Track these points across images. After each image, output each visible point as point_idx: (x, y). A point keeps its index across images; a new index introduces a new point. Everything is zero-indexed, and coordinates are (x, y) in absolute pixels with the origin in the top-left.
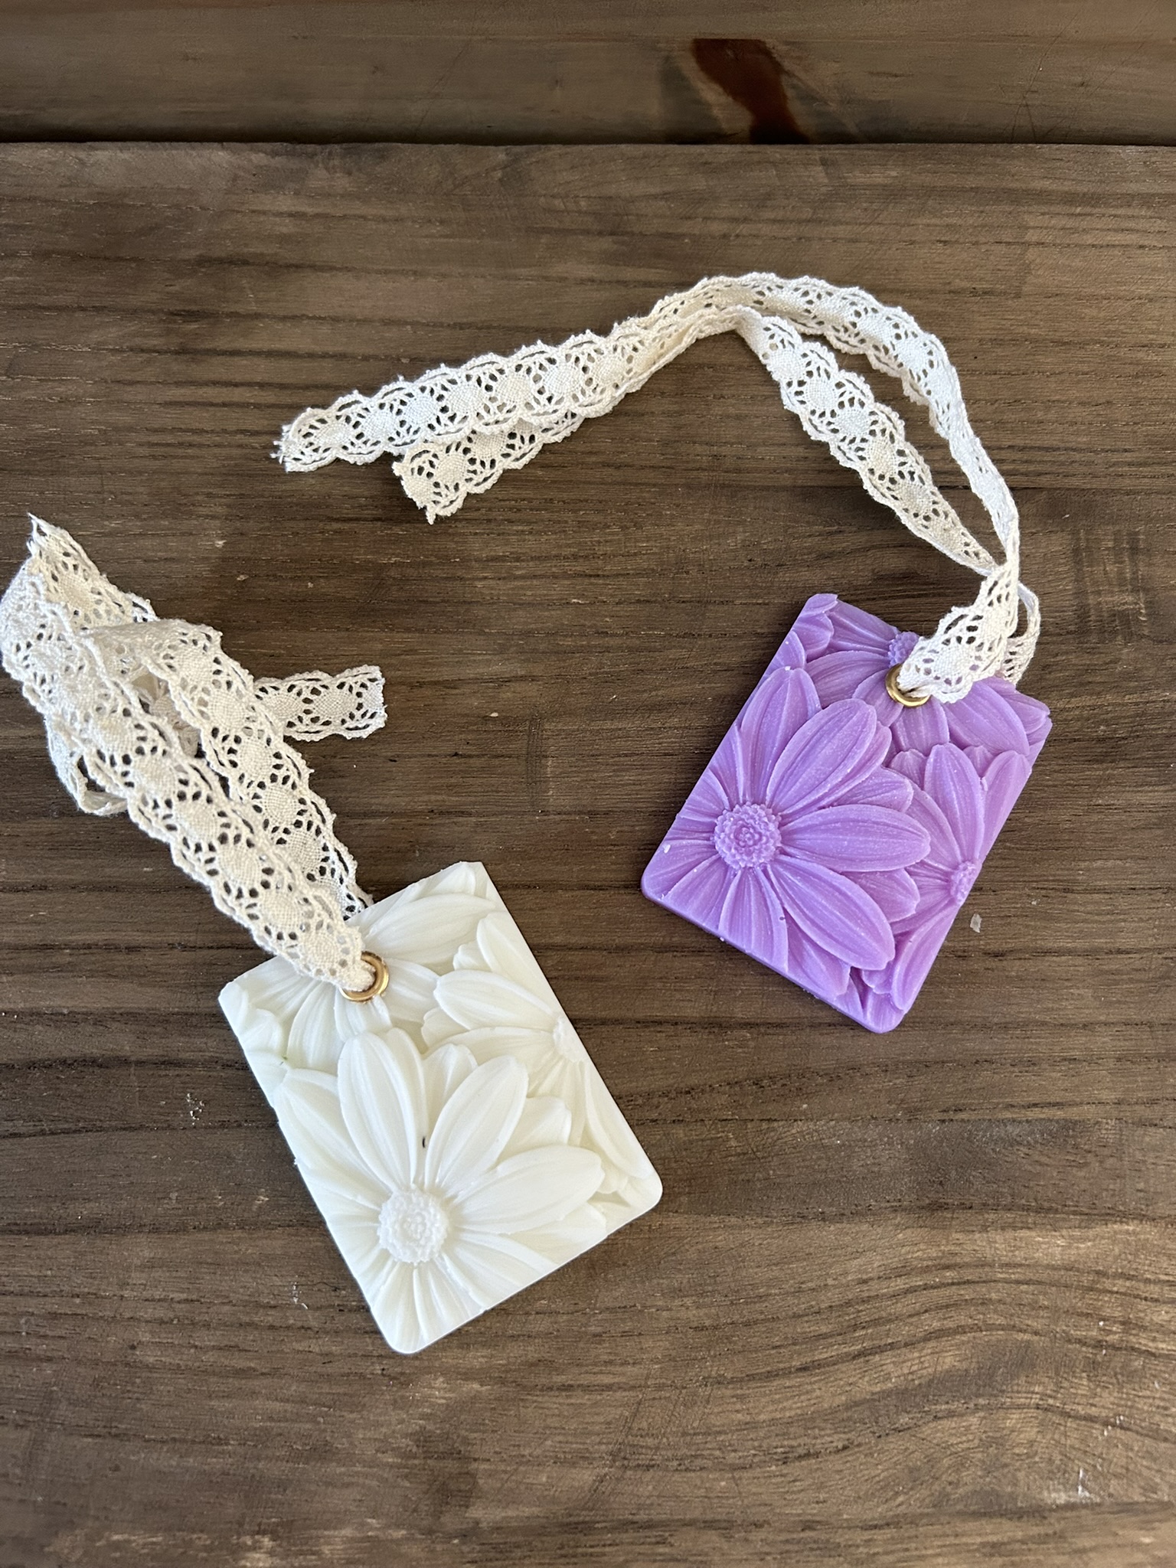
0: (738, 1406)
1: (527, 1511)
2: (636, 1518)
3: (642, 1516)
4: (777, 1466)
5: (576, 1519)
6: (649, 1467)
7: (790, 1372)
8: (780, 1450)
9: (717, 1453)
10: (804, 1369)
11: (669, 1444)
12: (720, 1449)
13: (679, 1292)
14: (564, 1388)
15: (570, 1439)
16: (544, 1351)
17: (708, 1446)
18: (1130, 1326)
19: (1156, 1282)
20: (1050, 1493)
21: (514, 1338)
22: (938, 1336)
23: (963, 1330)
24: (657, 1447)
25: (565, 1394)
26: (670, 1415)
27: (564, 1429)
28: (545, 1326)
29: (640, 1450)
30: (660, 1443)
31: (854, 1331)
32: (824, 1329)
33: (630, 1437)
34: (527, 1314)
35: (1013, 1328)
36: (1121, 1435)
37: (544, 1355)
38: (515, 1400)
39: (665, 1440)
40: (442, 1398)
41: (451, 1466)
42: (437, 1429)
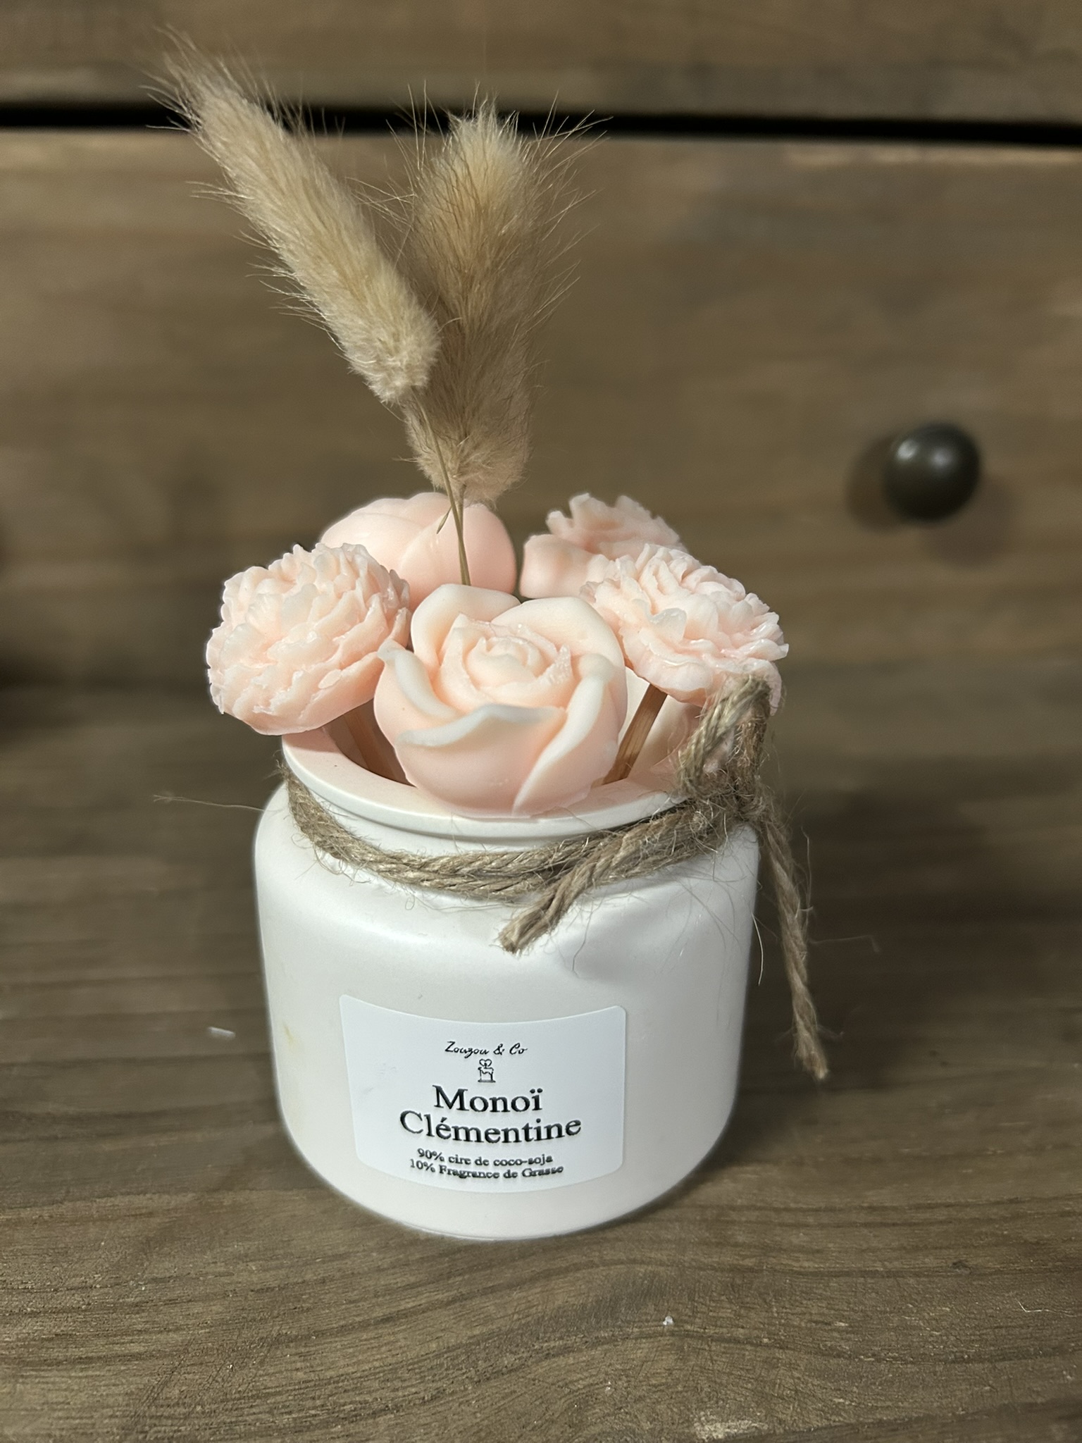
4: (343, 1425)
7: (369, 1325)
8: (348, 1407)
9: (266, 1417)
11: (203, 1413)
12: (270, 1412)
13: (245, 1258)
14: (80, 1360)
15: (74, 1414)
16: (66, 1325)
17: (254, 1410)
18: (766, 1250)
19: (787, 1210)
20: (703, 1426)
21: (34, 1314)
22: (548, 1275)
23: (577, 1268)
24: (187, 1417)
25: (79, 1366)
26: (210, 1380)
27: (69, 1403)
28: (76, 1300)
29: (164, 1422)
30: (192, 1412)
31: (449, 1278)
32: (412, 1279)
33: (153, 1409)
34: (56, 1290)
35: (634, 1261)
36: (779, 1354)
37: (65, 1329)
38: (14, 1376)
39: (199, 1408)
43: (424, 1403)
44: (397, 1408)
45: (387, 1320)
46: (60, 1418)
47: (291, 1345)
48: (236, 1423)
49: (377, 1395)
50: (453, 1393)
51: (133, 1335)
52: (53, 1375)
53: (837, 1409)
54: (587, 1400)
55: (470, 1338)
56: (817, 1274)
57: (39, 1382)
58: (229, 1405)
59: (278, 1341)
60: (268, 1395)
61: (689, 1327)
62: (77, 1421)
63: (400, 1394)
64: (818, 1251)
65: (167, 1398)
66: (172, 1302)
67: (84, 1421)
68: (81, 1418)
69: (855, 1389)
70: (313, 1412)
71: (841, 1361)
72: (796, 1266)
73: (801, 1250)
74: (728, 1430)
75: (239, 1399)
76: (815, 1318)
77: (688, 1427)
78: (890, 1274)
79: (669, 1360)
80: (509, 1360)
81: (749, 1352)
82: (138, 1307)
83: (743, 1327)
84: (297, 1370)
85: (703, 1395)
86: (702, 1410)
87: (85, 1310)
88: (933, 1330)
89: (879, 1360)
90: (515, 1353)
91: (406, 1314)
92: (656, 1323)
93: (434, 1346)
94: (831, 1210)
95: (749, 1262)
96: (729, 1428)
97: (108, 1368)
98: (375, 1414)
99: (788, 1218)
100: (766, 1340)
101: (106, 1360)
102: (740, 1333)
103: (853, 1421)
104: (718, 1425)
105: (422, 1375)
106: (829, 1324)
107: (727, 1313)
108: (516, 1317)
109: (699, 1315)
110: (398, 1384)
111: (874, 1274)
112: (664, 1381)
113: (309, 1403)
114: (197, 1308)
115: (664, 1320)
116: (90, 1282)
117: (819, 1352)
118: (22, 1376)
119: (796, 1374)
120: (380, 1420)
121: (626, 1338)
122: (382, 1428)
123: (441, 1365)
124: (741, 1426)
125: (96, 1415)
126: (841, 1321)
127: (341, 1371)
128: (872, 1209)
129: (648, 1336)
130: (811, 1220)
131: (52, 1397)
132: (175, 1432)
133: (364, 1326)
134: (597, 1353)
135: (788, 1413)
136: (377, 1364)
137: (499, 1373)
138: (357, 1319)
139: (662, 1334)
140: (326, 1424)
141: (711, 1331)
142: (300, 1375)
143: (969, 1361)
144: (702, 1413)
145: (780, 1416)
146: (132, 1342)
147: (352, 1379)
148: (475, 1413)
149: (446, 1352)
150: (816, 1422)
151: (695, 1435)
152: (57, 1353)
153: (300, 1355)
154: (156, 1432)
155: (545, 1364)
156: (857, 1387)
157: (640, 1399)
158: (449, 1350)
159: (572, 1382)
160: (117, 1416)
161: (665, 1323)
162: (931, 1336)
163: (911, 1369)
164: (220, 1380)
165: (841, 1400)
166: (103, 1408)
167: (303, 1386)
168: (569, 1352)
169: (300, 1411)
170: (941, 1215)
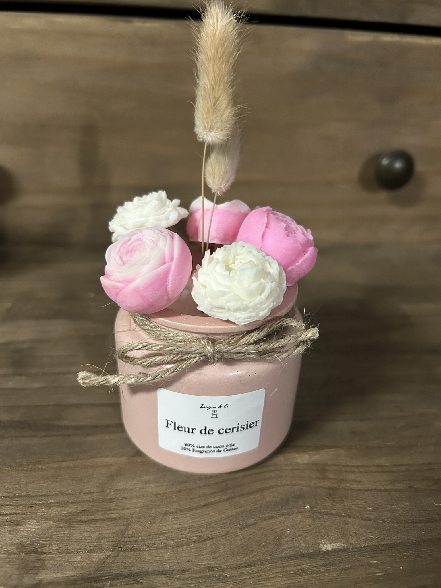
0: (175, 522)
1: (68, 574)
2: (123, 573)
3: (127, 572)
4: (194, 544)
5: (93, 576)
6: (131, 550)
8: (195, 538)
9: (165, 541)
11: (142, 540)
12: (167, 540)
13: (149, 482)
14: (93, 520)
15: (94, 541)
16: (86, 507)
17: (161, 539)
18: (341, 481)
19: (347, 466)
20: (323, 545)
21: (73, 503)
22: (262, 490)
23: (272, 487)
24: (136, 541)
25: (93, 523)
26: (143, 528)
27: (91, 537)
28: (88, 497)
29: (128, 543)
30: (137, 540)
31: (226, 490)
32: (212, 491)
33: (123, 538)
34: (80, 494)
35: (293, 485)
36: (348, 519)
37: (85, 508)
38: (69, 527)
39: (140, 538)
40: (33, 528)
41: (33, 556)
42: (28, 541)
43: (222, 536)
44: (213, 538)
45: (205, 506)
46: (89, 543)
47: (171, 514)
48: (155, 544)
49: (205, 533)
50: (232, 533)
51: (112, 511)
52: (84, 526)
53: (371, 540)
54: (281, 536)
55: (236, 512)
56: (359, 490)
57: (79, 529)
58: (151, 537)
59: (165, 514)
60: (165, 533)
61: (315, 509)
62: (96, 544)
63: (213, 533)
64: (360, 481)
65: (128, 535)
66: (124, 499)
67: (98, 543)
68: (97, 542)
69: (376, 532)
70: (182, 539)
71: (371, 522)
72: (352, 487)
73: (354, 481)
74: (332, 547)
75: (154, 535)
76: (361, 506)
77: (318, 545)
78: (386, 490)
79: (309, 521)
80: (251, 521)
81: (338, 519)
82: (112, 500)
83: (334, 509)
84: (175, 524)
85: (323, 534)
86: (322, 539)
87: (92, 501)
88: (403, 511)
89: (384, 522)
90: (253, 518)
91: (212, 504)
92: (303, 508)
93: (223, 515)
94: (363, 466)
95: (335, 485)
96: (333, 546)
97: (104, 523)
98: (205, 540)
99: (348, 469)
100: (343, 514)
101: (103, 520)
102: (334, 512)
103: (377, 544)
104: (329, 545)
105: (220, 526)
106: (365, 508)
107: (328, 504)
108: (252, 505)
109: (318, 505)
110: (212, 529)
111: (380, 490)
112: (308, 529)
113: (180, 536)
114: (134, 501)
115: (306, 506)
116: (92, 490)
117: (362, 519)
118: (72, 527)
119: (356, 527)
120: (207, 542)
121: (293, 513)
122: (208, 545)
123: (227, 523)
124: (337, 546)
125: (103, 541)
126: (370, 507)
127: (191, 524)
128: (378, 466)
129: (301, 513)
130: (356, 470)
131: (85, 534)
132: (132, 547)
133: (197, 508)
134: (283, 518)
135: (353, 540)
136: (203, 522)
137: (248, 526)
138: (194, 505)
139: (306, 512)
140: (188, 544)
141: (323, 511)
142: (176, 526)
143: (416, 523)
144: (323, 541)
145: (351, 542)
146: (111, 513)
147: (195, 527)
148: (241, 540)
149: (228, 518)
150: (363, 544)
151: (321, 548)
152: (84, 518)
153: (175, 518)
154: (125, 547)
155: (265, 522)
156: (377, 531)
157: (300, 536)
158: (229, 517)
159: (275, 529)
160: (110, 541)
161: (306, 508)
162: (402, 513)
163: (396, 525)
164: (146, 527)
165: (372, 536)
166: (105, 538)
167: (177, 530)
168: (273, 518)
169: (178, 539)
170: (403, 468)
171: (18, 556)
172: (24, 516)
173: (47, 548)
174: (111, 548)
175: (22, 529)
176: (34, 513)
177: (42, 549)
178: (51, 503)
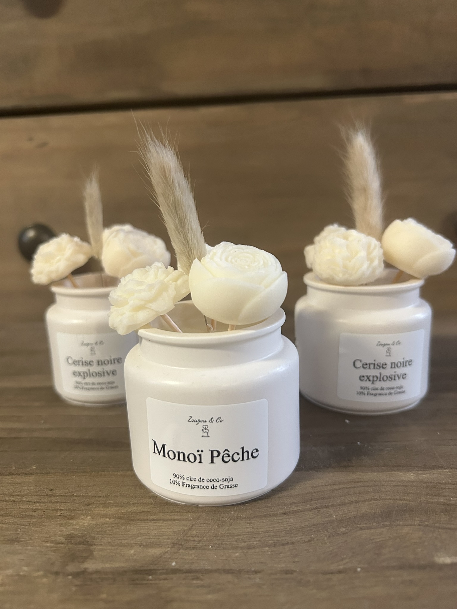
0: (247, 526)
1: (117, 565)
3: (187, 567)
5: (146, 568)
6: (193, 548)
7: (277, 515)
8: (271, 542)
9: (235, 543)
10: (285, 514)
14: (153, 520)
15: (152, 537)
17: (229, 540)
21: (133, 504)
22: (356, 502)
23: (370, 500)
24: (200, 541)
25: (153, 522)
26: (209, 530)
27: (149, 533)
29: (190, 542)
30: (201, 539)
32: (295, 501)
33: (185, 537)
34: (142, 497)
35: (396, 499)
37: (146, 509)
38: (126, 524)
39: (205, 538)
40: (87, 523)
41: (81, 547)
42: (79, 533)
43: (305, 542)
44: (293, 543)
46: (146, 538)
47: (243, 520)
48: (222, 544)
49: (283, 538)
50: (318, 540)
52: (142, 524)
54: (381, 546)
55: (323, 521)
59: (237, 518)
60: (235, 536)
61: (427, 523)
62: (153, 540)
63: (294, 538)
65: (191, 534)
67: (156, 540)
70: (255, 542)
75: (222, 536)
79: (419, 534)
84: (247, 528)
85: (438, 547)
87: (154, 504)
90: (345, 528)
91: (294, 512)
93: (307, 523)
97: (165, 523)
98: (283, 545)
101: (165, 520)
104: (447, 558)
105: (304, 532)
107: (445, 519)
108: (344, 515)
110: (293, 535)
112: (418, 541)
113: (253, 539)
118: (129, 524)
120: (286, 547)
121: (397, 525)
122: (287, 550)
123: (311, 530)
125: (161, 538)
127: (267, 529)
131: (142, 531)
132: (195, 545)
133: (275, 515)
134: (384, 529)
136: (282, 528)
137: (338, 534)
138: (272, 513)
140: (261, 547)
141: (438, 525)
142: (249, 530)
144: (438, 553)
146: (175, 515)
147: (272, 532)
148: (329, 547)
149: (313, 526)
152: (144, 517)
153: (248, 523)
154: (187, 545)
155: (360, 532)
159: (374, 539)
160: (170, 539)
164: (213, 529)
166: (164, 536)
167: (250, 533)
168: (371, 529)
169: (249, 542)
171: (65, 545)
172: (79, 512)
173: (99, 540)
174: (171, 545)
175: (75, 523)
176: (90, 510)
177: (93, 541)
178: (110, 503)
